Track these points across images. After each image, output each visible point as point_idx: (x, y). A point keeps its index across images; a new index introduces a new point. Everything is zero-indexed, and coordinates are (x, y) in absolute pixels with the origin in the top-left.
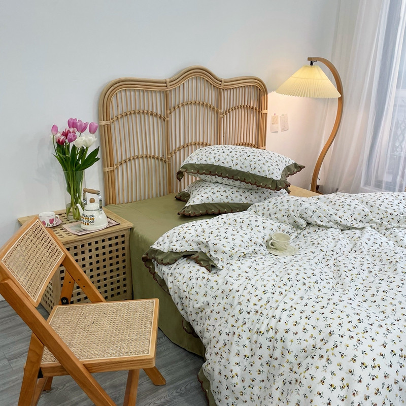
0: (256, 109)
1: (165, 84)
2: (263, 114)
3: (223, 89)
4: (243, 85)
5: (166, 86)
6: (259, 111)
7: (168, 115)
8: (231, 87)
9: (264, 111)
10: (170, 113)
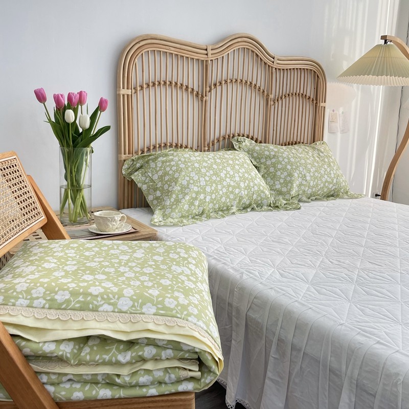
0: (313, 100)
1: (206, 52)
2: (320, 108)
3: (276, 69)
4: (299, 67)
5: (207, 54)
6: (316, 103)
7: (207, 92)
8: (285, 67)
9: (322, 104)
10: (210, 91)
